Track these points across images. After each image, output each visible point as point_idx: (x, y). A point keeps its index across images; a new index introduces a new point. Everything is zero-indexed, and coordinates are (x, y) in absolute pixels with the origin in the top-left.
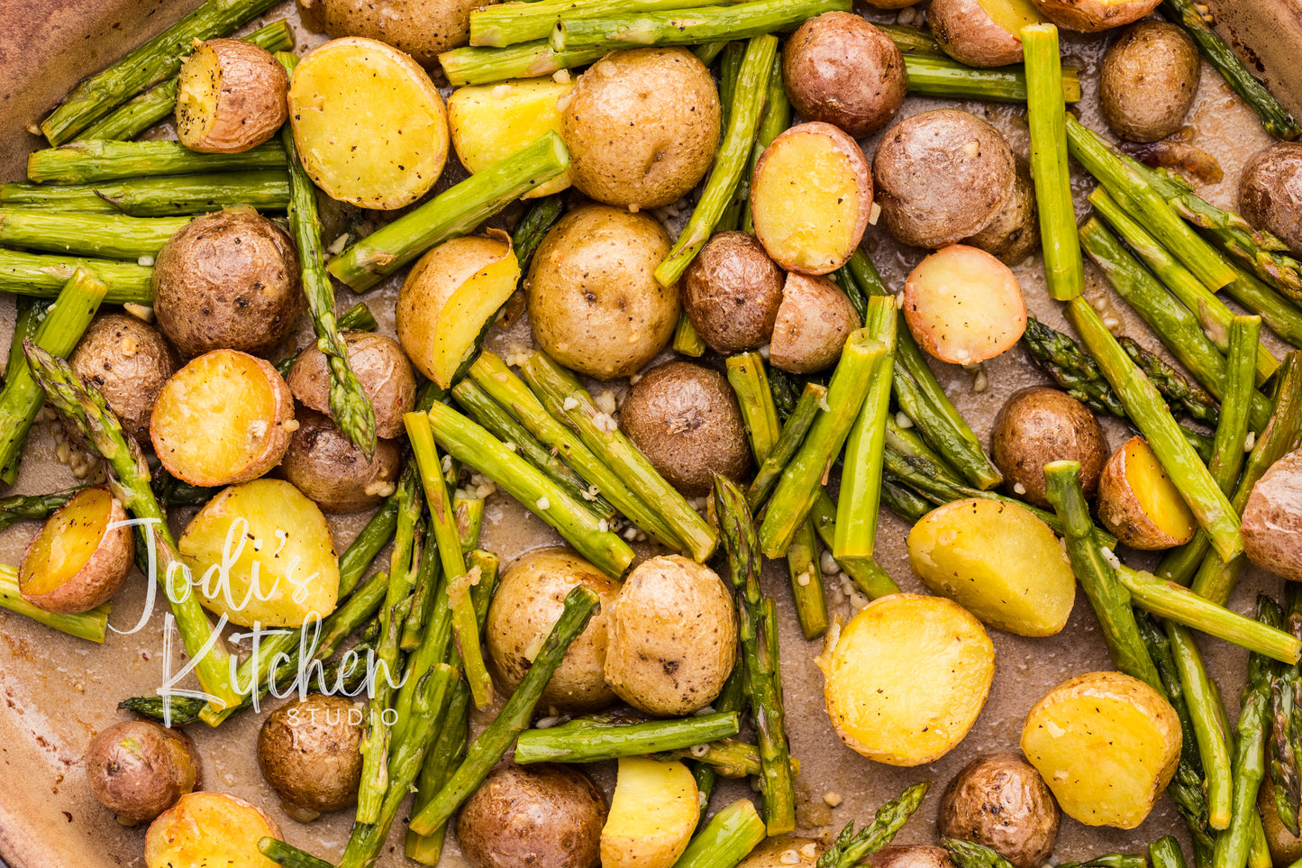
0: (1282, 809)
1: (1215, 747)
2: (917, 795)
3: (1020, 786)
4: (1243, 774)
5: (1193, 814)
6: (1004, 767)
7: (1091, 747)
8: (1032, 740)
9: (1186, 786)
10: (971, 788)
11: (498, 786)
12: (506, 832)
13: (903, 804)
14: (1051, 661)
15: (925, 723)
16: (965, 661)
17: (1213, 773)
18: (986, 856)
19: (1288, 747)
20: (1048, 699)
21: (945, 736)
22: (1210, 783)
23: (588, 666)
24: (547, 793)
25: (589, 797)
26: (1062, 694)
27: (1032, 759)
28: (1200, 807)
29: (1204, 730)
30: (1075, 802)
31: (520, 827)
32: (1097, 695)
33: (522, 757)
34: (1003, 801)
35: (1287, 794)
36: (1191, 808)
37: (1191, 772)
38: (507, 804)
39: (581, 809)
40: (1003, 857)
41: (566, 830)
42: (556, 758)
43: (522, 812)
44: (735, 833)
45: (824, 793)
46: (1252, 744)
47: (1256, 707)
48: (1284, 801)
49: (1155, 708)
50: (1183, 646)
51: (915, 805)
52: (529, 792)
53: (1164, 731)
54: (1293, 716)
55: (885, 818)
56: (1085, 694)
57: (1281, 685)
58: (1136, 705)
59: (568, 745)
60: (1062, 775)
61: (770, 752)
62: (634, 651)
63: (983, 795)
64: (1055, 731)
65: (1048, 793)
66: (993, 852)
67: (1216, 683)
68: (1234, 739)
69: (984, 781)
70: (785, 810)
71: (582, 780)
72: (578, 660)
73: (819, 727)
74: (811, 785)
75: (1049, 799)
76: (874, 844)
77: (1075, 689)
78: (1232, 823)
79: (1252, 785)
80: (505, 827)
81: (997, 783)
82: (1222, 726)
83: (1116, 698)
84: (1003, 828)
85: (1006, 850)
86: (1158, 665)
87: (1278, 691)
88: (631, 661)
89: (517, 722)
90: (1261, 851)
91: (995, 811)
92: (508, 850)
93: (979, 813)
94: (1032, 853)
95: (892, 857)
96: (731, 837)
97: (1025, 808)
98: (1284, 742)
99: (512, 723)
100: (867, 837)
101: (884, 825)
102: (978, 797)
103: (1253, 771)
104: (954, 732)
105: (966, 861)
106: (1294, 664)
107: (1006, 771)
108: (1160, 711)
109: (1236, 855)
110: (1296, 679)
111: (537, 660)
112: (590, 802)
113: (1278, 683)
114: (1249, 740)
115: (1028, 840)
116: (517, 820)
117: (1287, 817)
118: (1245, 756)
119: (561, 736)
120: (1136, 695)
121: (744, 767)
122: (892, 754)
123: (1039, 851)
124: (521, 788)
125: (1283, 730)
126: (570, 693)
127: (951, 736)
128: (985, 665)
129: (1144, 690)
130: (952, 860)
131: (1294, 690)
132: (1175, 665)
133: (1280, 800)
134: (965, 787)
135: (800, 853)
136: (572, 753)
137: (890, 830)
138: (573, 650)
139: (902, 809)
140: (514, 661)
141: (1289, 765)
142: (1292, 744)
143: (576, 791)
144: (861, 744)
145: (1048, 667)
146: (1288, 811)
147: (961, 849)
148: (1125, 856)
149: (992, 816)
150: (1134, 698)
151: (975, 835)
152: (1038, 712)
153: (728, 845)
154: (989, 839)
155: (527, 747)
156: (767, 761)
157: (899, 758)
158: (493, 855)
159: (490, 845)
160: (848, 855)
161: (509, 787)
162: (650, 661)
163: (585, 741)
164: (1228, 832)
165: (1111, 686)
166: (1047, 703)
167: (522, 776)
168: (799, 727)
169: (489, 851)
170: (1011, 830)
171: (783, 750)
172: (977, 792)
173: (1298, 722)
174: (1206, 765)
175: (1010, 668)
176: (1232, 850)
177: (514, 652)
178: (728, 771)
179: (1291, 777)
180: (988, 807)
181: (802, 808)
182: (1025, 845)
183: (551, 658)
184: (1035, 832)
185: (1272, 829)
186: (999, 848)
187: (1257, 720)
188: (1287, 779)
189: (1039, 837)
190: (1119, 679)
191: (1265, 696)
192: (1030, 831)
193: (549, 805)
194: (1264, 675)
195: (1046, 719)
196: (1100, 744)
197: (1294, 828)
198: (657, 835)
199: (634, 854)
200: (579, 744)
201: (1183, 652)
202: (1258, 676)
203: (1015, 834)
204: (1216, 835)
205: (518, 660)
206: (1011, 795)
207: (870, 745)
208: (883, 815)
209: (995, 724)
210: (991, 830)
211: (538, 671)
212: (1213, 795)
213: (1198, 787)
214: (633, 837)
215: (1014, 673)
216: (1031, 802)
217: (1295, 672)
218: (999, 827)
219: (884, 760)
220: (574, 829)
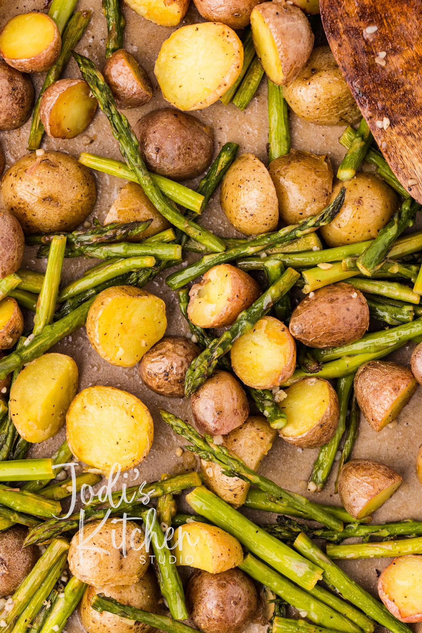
0: (140, 230)
1: (115, 269)
2: (166, 416)
3: (152, 364)
4: (126, 253)
5: (152, 273)
6: (145, 372)
7: (126, 332)
8: (129, 361)
9: (138, 279)
10: (159, 387)
11: (202, 625)
12: (223, 618)
13: (171, 422)
14: (90, 354)
15: (129, 417)
16: (95, 402)
17: (128, 268)
18: (190, 375)
19: (108, 234)
20: (106, 359)
21: (134, 406)
22: (134, 269)
23: (132, 591)
24: (201, 600)
25: (199, 577)
26: (101, 352)
27: (139, 359)
28: (147, 270)
29: (108, 275)
30: (157, 333)
31: (219, 611)
32: (98, 336)
33: (184, 616)
34: (161, 371)
35: (132, 230)
36: (149, 275)
37: (131, 277)
38: (209, 620)
39: (206, 581)
40: (189, 366)
41: (217, 588)
42: (182, 599)
43: (212, 612)
44: (203, 502)
45: (176, 456)
46: (110, 251)
47: (92, 251)
48: (136, 230)
49: (99, 306)
50: (69, 293)
51: (171, 416)
52: (202, 609)
53: (110, 300)
54: (92, 234)
55: (179, 431)
56: (98, 342)
57: (78, 242)
58: (99, 317)
59: (174, 594)
60: (143, 343)
61: (159, 492)
62: (118, 573)
63: (161, 381)
64: (121, 352)
65: (154, 347)
66: (188, 372)
67: (86, 271)
68: (110, 260)
69: (153, 381)
70: (186, 479)
71: (192, 581)
72: (130, 597)
73: (145, 465)
74: (174, 464)
75: (157, 346)
76: (193, 434)
77: (97, 347)
78: (151, 255)
79: (131, 247)
80: (221, 619)
81: (153, 375)
82: (105, 266)
83: (97, 327)
84: (175, 368)
85: (186, 366)
86: (81, 303)
87: (82, 243)
88: (124, 573)
89: (167, 622)
90: (164, 236)
91: (167, 374)
92: (232, 615)
93: (170, 381)
94: (186, 351)
95: (199, 422)
96: (205, 503)
97: (163, 360)
98: (106, 236)
99: (168, 625)
100: (190, 438)
101: (183, 430)
102: (162, 383)
103: (124, 248)
104: (132, 401)
105: (194, 385)
106: (66, 238)
107: (147, 371)
108: (100, 303)
109: (167, 250)
110: (74, 235)
111: (133, 619)
112: (202, 576)
113: (78, 243)
114: (109, 252)
115: (178, 355)
116: (216, 614)
117: (143, 228)
118: (118, 253)
119: (170, 599)
120: (94, 317)
121: (170, 502)
122: (148, 432)
123: (184, 347)
124: (200, 614)
125: (100, 237)
126: (149, 597)
127: (134, 403)
128: (96, 392)
129: (91, 313)
130: (196, 391)
131: (79, 235)
132: (80, 294)
133: (136, 232)
134: (159, 390)
135: (207, 467)
136: (177, 592)
137: (185, 427)
138: (126, 601)
139: (173, 423)
140: (137, 628)
141: (116, 231)
142: (106, 232)
143: (197, 584)
144: (145, 448)
145: (93, 356)
146: (141, 227)
147: (189, 389)
148: (180, 301)
149: (170, 375)
150: (95, 318)
151: (181, 381)
152: (113, 362)
153: (209, 504)
154: (182, 374)
155: (179, 615)
156: (164, 492)
157: (149, 428)
158: (236, 621)
159: (232, 624)
160: (201, 446)
161: (201, 619)
162: (123, 563)
163: (170, 586)
164: (156, 256)
165: (92, 330)
166: (107, 359)
167: (195, 613)
168: (146, 475)
169: (235, 624)
170: (175, 365)
171: (157, 486)
172: (159, 384)
173: (95, 231)
174: (125, 271)
175: (97, 375)
176: (164, 253)
177: (133, 629)
178: (173, 510)
179: (123, 230)
180: (166, 378)
181: (186, 467)
182: (181, 356)
183: (131, 613)
184: (174, 352)
185: (152, 232)
186: (185, 369)
187: (99, 250)
188: (124, 232)
189: (176, 349)
190: (89, 325)
191: (86, 248)
192: (174, 355)
193: (206, 599)
194: (76, 250)
195: (116, 358)
196: (123, 328)
197: (148, 223)
198: (209, 545)
199: (220, 555)
200: (172, 589)
201: (72, 292)
202: (77, 253)
203: (177, 363)
204: (158, 260)
205: (137, 626)
206: (157, 368)
207: (145, 444)
208: (178, 432)
209: (127, 377)
210: (177, 374)
211: (139, 617)
212: (139, 267)
213: (138, 273)
214: (211, 557)
215: (99, 372)
216: (159, 357)
217: (70, 236)
218: (175, 371)
219: (152, 435)
220: (216, 583)
